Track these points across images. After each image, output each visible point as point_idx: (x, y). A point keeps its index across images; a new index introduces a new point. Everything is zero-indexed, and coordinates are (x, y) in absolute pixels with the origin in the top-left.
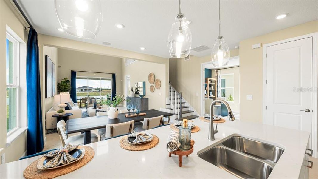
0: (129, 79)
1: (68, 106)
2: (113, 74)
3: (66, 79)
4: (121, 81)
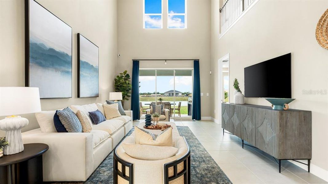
0: (228, 71)
1: (63, 122)
2: (194, 61)
3: (125, 72)
4: (210, 72)
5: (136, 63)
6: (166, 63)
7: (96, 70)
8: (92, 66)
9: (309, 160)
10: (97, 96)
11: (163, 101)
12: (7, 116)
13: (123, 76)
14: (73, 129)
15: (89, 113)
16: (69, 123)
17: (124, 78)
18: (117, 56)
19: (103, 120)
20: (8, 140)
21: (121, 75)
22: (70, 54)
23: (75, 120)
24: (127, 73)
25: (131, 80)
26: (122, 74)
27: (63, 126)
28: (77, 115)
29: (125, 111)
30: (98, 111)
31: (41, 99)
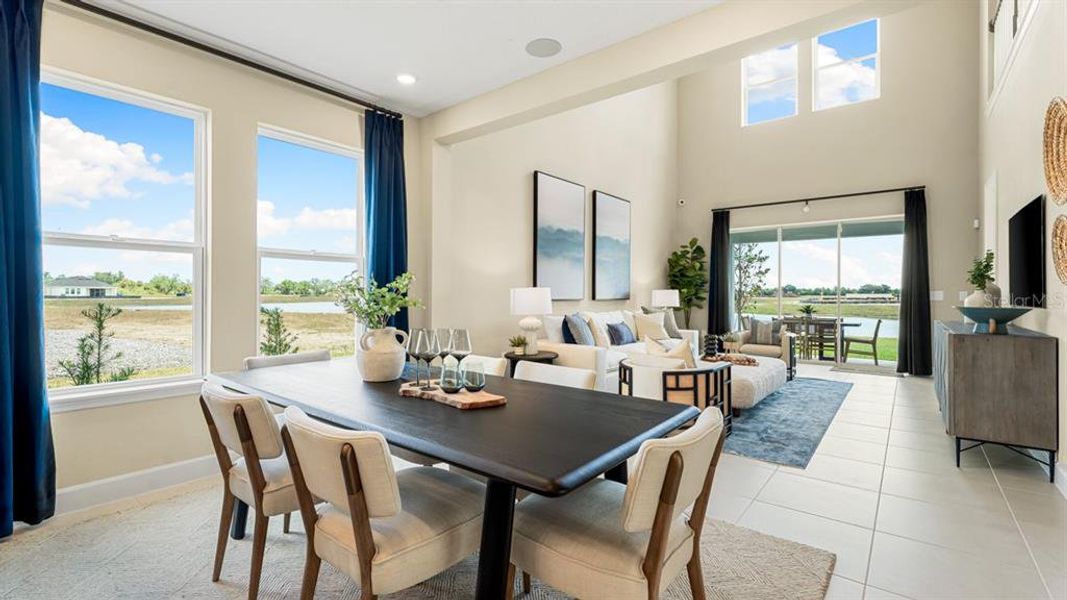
1: (573, 331)
2: (906, 193)
3: (694, 242)
4: (973, 223)
5: (721, 218)
6: (806, 209)
7: (626, 247)
8: (617, 241)
9: (1053, 454)
10: (627, 298)
11: (814, 316)
12: (527, 316)
13: (688, 252)
14: (583, 342)
15: (609, 325)
16: (579, 334)
17: (689, 255)
18: (677, 204)
19: (630, 340)
20: (528, 340)
21: (683, 250)
22: (582, 231)
23: (586, 331)
24: (698, 244)
25: (707, 259)
26: (686, 247)
27: (572, 336)
28: (589, 324)
29: (680, 331)
30: (623, 323)
31: (553, 300)
